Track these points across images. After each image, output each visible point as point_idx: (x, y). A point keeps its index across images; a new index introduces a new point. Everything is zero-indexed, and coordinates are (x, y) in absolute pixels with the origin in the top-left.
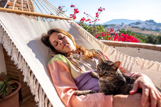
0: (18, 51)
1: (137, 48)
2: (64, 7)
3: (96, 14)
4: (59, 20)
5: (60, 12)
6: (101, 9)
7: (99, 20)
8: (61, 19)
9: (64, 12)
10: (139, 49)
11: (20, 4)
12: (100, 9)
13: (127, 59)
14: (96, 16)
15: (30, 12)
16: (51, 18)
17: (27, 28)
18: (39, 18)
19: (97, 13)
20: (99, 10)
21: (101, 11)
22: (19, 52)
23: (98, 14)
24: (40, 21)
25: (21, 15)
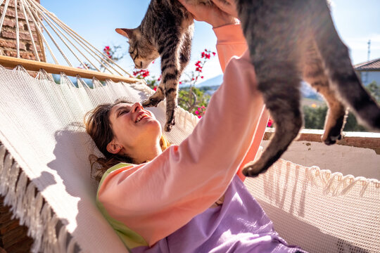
0: (18, 167)
1: (303, 142)
2: (118, 49)
3: (197, 64)
4: (112, 82)
5: (108, 60)
6: (208, 54)
7: (202, 77)
8: (116, 81)
9: (117, 59)
10: (308, 144)
11: (7, 41)
12: (205, 53)
13: (288, 169)
14: (197, 69)
15: (39, 63)
16: (91, 78)
17: (33, 102)
18: (62, 78)
19: (199, 62)
20: (203, 55)
21: (208, 57)
22: (21, 170)
23: (200, 64)
24: (66, 85)
25: (15, 70)
